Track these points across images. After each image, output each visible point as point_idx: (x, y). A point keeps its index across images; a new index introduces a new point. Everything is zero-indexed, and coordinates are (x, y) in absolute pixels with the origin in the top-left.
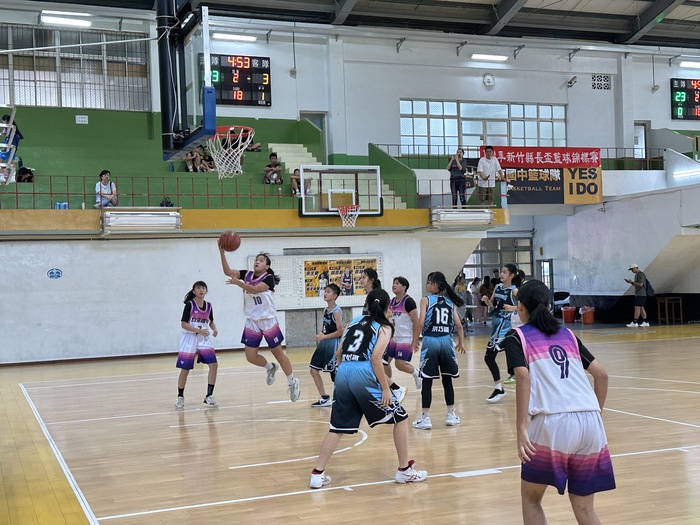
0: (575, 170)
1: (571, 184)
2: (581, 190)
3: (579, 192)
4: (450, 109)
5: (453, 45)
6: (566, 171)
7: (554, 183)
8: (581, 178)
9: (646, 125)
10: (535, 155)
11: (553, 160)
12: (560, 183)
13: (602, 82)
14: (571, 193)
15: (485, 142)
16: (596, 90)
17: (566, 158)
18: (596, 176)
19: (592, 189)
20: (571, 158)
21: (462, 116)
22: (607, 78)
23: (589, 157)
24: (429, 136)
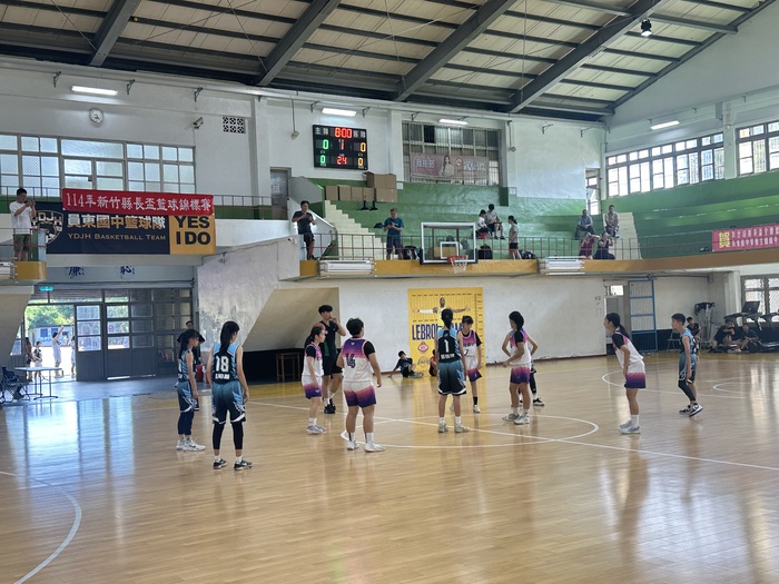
0: (184, 218)
1: (178, 234)
2: (191, 239)
3: (187, 242)
4: (50, 145)
5: (48, 75)
6: (172, 219)
7: (157, 231)
8: (190, 226)
9: (285, 172)
10: (133, 201)
11: (156, 205)
12: (166, 231)
13: (234, 125)
14: (179, 242)
15: (94, 184)
16: (229, 133)
17: (173, 204)
18: (208, 225)
19: (204, 238)
20: (178, 205)
21: (63, 153)
22: (241, 120)
23: (200, 204)
24: (21, 175)
